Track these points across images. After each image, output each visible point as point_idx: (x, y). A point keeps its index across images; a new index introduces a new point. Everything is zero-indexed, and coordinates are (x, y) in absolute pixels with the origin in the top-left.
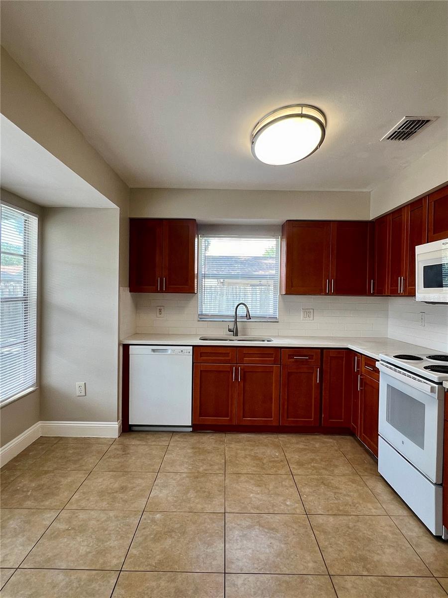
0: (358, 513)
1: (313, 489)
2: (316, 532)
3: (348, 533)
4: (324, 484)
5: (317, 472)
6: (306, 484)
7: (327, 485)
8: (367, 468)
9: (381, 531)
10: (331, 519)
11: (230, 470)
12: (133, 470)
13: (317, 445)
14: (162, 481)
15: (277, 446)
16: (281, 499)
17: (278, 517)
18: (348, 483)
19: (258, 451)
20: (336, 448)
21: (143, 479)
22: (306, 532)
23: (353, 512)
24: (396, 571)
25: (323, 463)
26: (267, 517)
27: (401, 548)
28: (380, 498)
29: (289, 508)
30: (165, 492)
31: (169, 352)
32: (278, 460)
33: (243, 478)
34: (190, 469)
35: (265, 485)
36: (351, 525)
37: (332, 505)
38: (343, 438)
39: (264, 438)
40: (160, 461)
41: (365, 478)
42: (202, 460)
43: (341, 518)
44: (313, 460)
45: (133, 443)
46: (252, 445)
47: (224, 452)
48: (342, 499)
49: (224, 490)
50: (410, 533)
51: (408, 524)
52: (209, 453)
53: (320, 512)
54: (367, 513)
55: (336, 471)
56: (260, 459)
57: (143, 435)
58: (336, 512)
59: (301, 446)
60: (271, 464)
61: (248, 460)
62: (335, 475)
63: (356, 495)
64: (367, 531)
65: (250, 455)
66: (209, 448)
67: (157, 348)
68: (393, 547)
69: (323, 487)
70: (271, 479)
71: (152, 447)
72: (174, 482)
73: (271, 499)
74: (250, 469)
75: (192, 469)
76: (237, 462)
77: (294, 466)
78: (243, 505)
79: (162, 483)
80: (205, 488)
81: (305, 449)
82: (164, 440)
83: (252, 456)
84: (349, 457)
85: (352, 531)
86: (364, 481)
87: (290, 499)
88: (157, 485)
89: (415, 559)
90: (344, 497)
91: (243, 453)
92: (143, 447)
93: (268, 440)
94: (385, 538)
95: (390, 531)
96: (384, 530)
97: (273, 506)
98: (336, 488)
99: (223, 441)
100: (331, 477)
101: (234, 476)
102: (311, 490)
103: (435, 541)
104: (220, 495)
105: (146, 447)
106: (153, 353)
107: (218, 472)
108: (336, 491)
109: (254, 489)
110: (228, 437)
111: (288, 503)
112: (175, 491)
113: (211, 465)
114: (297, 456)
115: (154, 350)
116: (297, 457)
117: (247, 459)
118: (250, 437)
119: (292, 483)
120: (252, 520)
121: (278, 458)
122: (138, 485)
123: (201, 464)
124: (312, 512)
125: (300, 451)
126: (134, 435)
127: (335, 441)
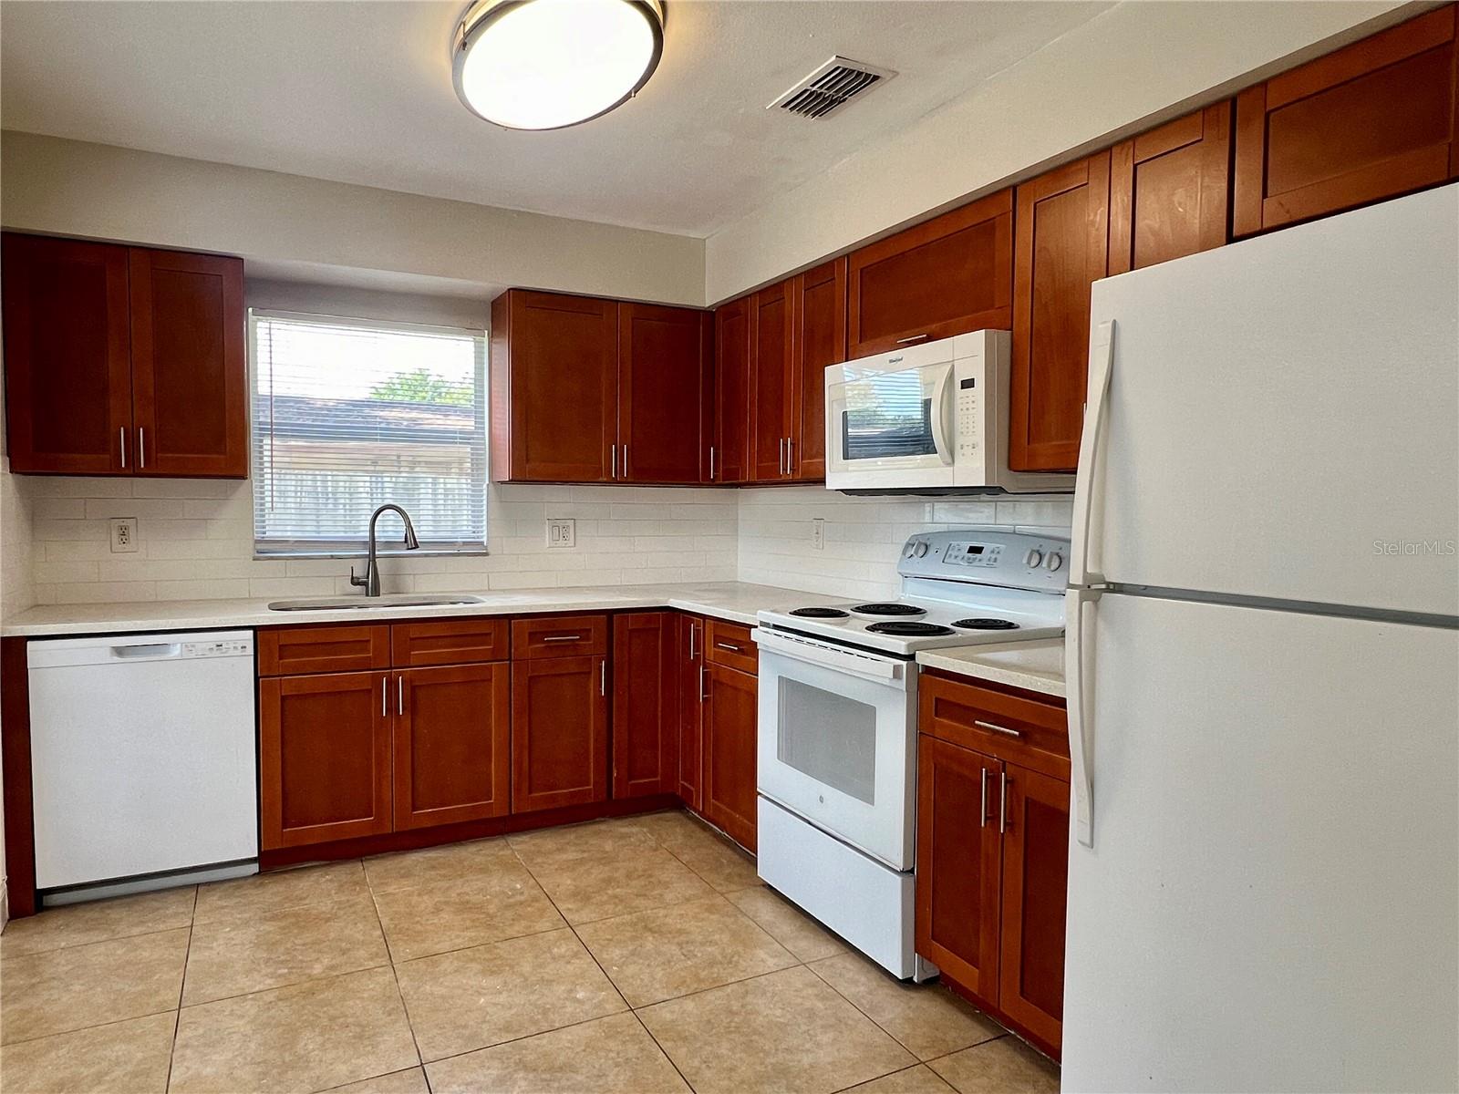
0: (742, 976)
1: (630, 948)
2: (667, 1045)
3: (733, 1024)
4: (650, 930)
5: (625, 908)
6: (611, 940)
7: (658, 932)
8: (730, 874)
9: (799, 1000)
10: (689, 1005)
11: (402, 951)
12: (87, 1023)
13: (608, 846)
14: (201, 1031)
15: (510, 867)
16: (560, 989)
17: (565, 1036)
18: (701, 916)
19: (466, 889)
20: (653, 844)
21: (130, 1039)
22: (642, 1050)
23: (731, 975)
24: (853, 1075)
25: (634, 883)
26: (537, 1042)
27: (846, 1024)
28: (777, 931)
29: (586, 1007)
30: (220, 1057)
31: (176, 652)
32: (526, 901)
33: (446, 965)
34: (280, 976)
35: (512, 967)
36: (735, 1006)
37: (683, 974)
38: (659, 819)
39: (473, 854)
40: (176, 975)
41: (731, 896)
42: (313, 944)
43: (710, 996)
44: (608, 881)
45: (63, 944)
46: (445, 876)
47: (372, 909)
48: (699, 955)
49: (401, 1006)
50: (853, 989)
51: (844, 971)
52: (328, 920)
53: (660, 996)
54: (760, 971)
55: (669, 896)
56: (479, 908)
57: (92, 914)
58: (696, 986)
59: (572, 855)
60: (509, 914)
61: (446, 916)
62: (668, 904)
63: (726, 938)
64: (771, 1009)
65: (447, 903)
66: (325, 906)
67: (130, 643)
68: (831, 1026)
69: (651, 938)
70: (523, 949)
71: (137, 941)
72: (241, 1022)
73: (536, 997)
74: (458, 937)
75: (290, 973)
76: (419, 927)
77: (570, 906)
78: (467, 1032)
79: (202, 1036)
80: (346, 1016)
81: (582, 862)
82: (174, 914)
83: (456, 903)
84: (685, 858)
85: (741, 1018)
86: (733, 904)
87: (582, 984)
88: (186, 1046)
89: (879, 1038)
90: (702, 949)
91: (427, 902)
92: (102, 948)
93: (484, 855)
94: (811, 1014)
95: (817, 995)
96: (803, 997)
97: (545, 1012)
98: (680, 932)
99: (362, 883)
100: (662, 912)
101: (421, 965)
102: (625, 952)
103: (902, 992)
104: (395, 1022)
105: (112, 945)
106: (117, 659)
107: (372, 964)
108: (683, 938)
109: (484, 983)
110: (373, 870)
111: (580, 995)
112: (253, 1045)
113: (344, 952)
114: (567, 882)
115: (119, 651)
116: (569, 882)
117: (443, 915)
118: (436, 859)
119: (575, 946)
120: (503, 1062)
121: (522, 893)
122: (118, 1064)
123: (314, 956)
124: (644, 1001)
125: (572, 866)
126: (54, 921)
127: (645, 830)
